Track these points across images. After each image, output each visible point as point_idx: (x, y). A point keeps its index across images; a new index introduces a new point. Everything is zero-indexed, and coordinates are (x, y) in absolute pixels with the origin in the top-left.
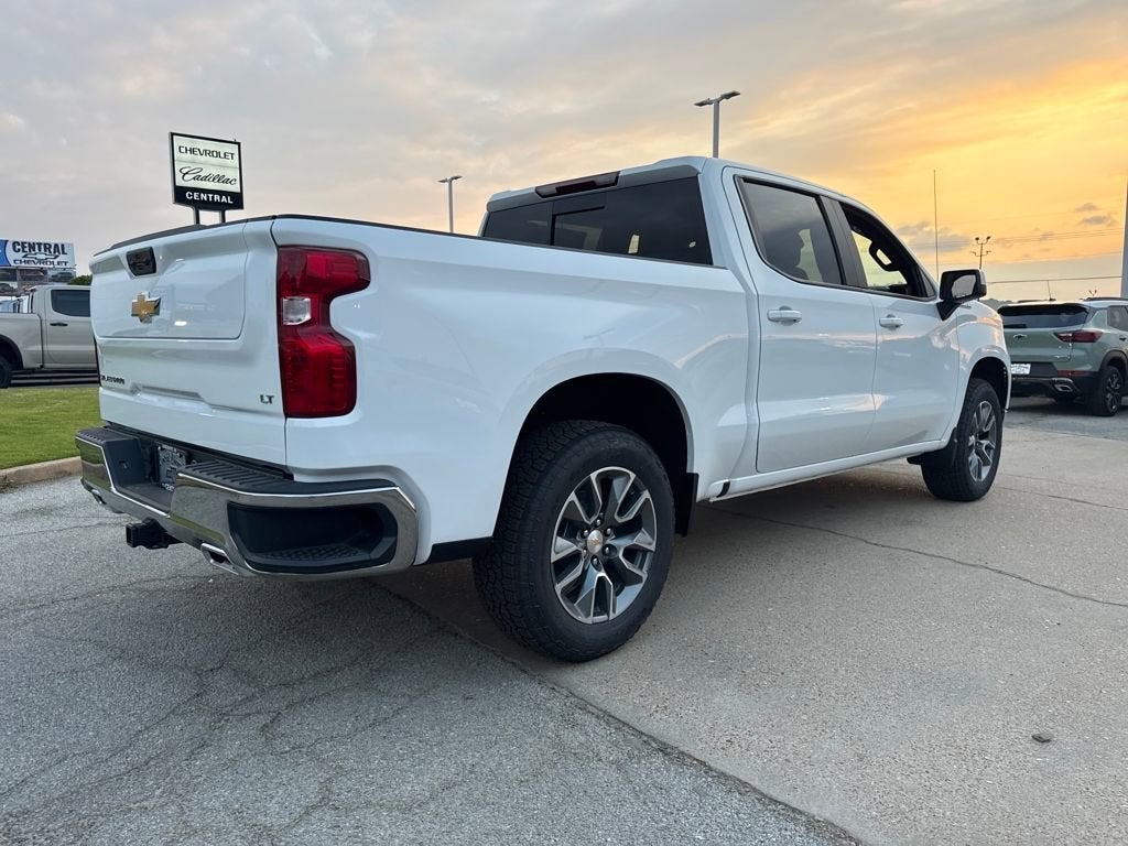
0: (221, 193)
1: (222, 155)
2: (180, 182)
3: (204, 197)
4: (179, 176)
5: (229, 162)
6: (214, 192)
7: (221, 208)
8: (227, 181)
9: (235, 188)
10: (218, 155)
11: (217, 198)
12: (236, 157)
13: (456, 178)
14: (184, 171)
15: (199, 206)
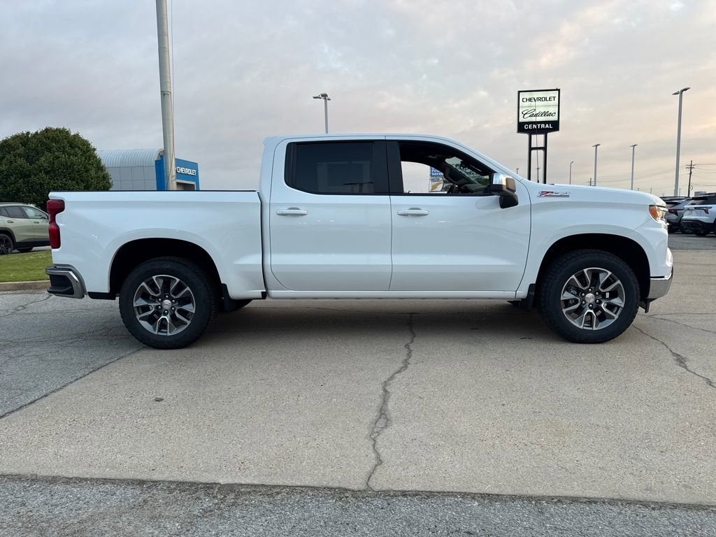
0: (545, 123)
1: (548, 99)
2: (522, 120)
3: (535, 126)
4: (521, 116)
5: (552, 102)
6: (541, 123)
7: (545, 132)
8: (551, 114)
9: (555, 118)
10: (546, 99)
11: (543, 126)
12: (557, 99)
13: (685, 90)
14: (524, 113)
15: (531, 132)
